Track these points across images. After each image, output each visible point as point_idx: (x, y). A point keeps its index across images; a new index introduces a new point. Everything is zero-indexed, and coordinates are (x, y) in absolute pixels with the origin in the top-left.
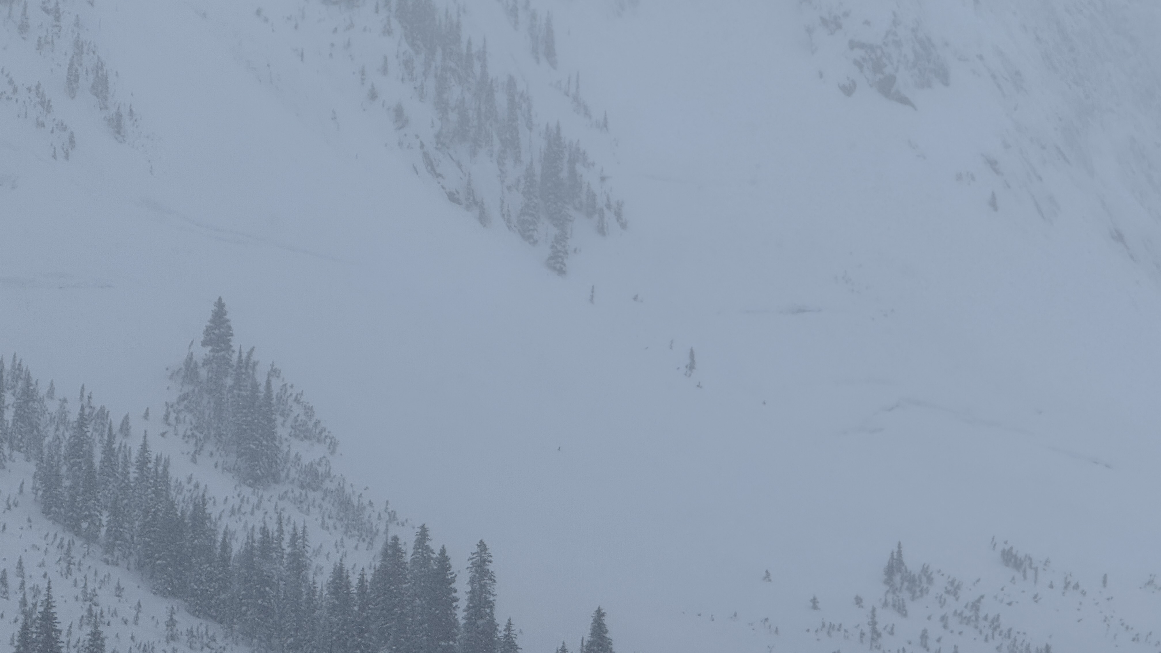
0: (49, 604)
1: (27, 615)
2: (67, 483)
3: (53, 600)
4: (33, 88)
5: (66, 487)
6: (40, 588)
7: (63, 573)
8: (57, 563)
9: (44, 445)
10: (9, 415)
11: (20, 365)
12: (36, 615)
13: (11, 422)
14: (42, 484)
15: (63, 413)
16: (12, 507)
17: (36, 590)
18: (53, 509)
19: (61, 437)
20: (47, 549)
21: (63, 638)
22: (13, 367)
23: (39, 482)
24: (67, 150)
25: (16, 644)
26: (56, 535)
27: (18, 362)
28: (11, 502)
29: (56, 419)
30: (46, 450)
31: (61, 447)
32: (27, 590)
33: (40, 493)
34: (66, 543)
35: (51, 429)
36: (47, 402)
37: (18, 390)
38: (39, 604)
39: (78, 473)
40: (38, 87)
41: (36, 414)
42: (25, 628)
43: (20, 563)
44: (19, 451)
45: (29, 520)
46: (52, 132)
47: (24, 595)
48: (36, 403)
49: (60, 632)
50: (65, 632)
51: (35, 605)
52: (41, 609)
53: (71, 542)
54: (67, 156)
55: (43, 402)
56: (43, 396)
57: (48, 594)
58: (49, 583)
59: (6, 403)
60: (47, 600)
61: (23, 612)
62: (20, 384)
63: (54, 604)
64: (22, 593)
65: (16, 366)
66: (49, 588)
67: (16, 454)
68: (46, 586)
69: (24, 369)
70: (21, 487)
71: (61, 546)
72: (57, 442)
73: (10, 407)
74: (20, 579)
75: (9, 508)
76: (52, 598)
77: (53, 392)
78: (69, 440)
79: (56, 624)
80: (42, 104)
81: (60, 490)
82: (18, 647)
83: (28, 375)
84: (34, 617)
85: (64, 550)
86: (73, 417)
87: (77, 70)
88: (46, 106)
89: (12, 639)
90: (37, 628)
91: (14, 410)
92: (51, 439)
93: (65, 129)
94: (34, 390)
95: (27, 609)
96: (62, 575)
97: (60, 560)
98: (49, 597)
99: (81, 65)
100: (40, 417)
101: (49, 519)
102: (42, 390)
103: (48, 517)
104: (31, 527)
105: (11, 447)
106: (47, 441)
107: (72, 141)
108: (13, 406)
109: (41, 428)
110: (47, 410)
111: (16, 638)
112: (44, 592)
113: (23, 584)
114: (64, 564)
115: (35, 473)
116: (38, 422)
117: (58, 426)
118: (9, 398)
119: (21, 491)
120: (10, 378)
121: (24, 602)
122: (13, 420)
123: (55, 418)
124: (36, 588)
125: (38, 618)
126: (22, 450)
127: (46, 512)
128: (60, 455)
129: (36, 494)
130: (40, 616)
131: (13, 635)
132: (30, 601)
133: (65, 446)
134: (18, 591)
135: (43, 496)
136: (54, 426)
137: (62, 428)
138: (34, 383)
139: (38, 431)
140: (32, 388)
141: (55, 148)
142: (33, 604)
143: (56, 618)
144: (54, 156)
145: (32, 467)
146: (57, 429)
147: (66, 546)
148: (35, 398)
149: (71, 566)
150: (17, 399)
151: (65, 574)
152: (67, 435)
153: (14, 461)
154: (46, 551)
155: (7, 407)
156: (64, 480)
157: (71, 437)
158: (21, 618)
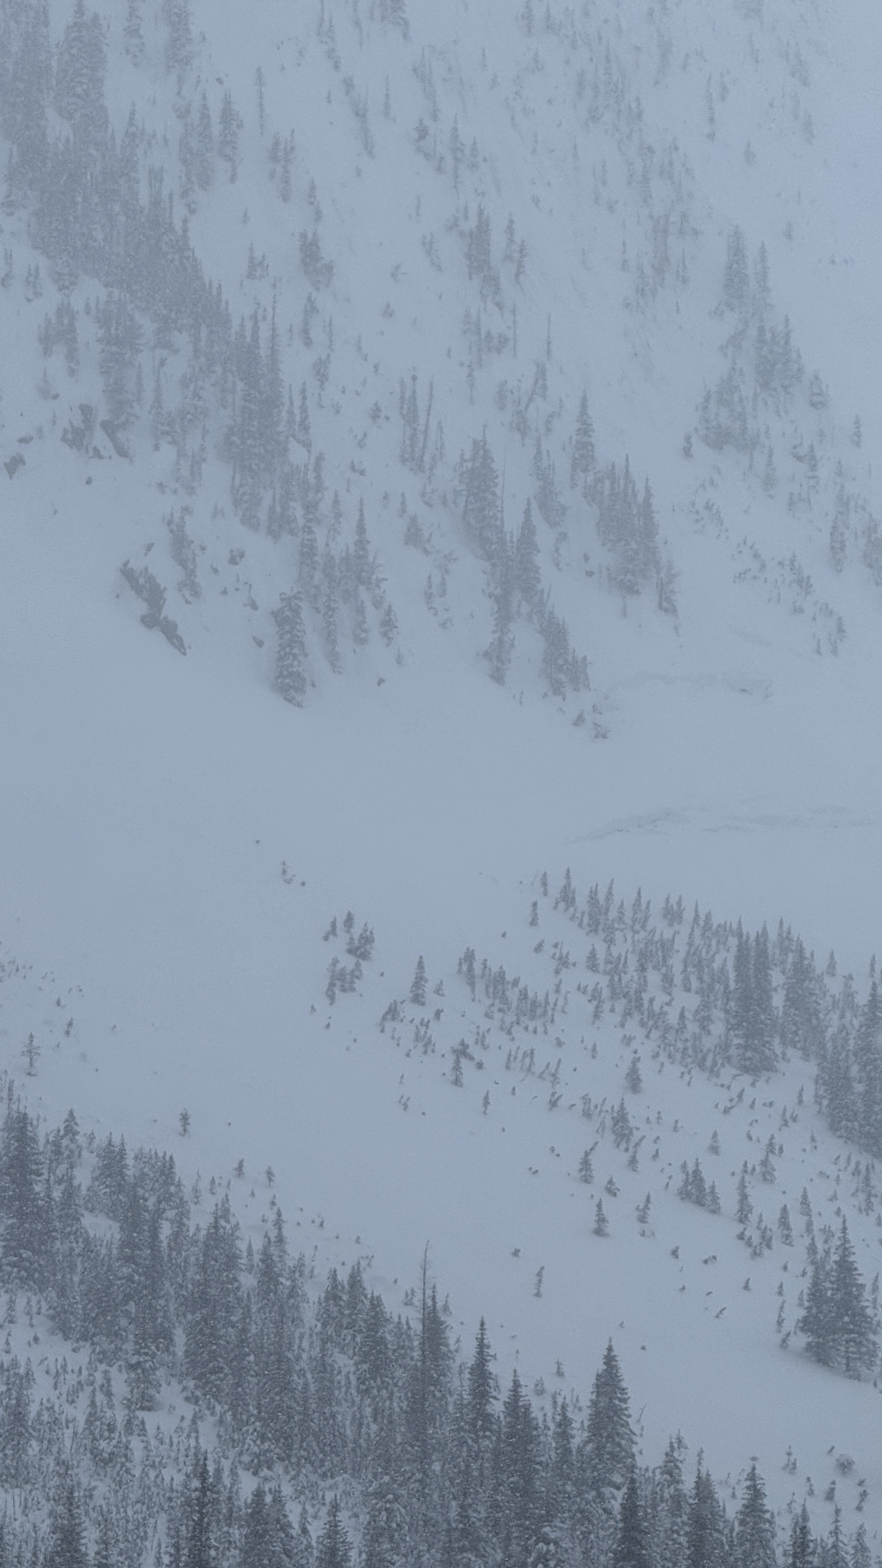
0: (845, 1249)
1: (818, 1266)
2: (859, 1088)
3: (852, 1244)
4: (787, 562)
5: (860, 1094)
6: (833, 1228)
7: (863, 1207)
8: (853, 1195)
9: (827, 1039)
10: (778, 1000)
11: (789, 933)
12: (830, 1265)
13: (781, 1009)
14: (826, 1090)
15: (849, 995)
16: (790, 1123)
17: (828, 1233)
18: (844, 1123)
19: (848, 1026)
20: (838, 1177)
21: (867, 1295)
22: (780, 935)
23: (823, 1088)
24: (835, 642)
25: (807, 1304)
26: (849, 1159)
27: (785, 929)
28: (788, 1117)
29: (841, 1003)
30: (829, 1045)
31: (849, 1039)
32: (816, 1232)
33: (825, 1102)
34: (862, 1168)
35: (835, 1016)
36: (827, 980)
37: (788, 967)
38: (833, 1250)
39: (873, 1074)
40: (792, 562)
41: (814, 998)
42: (816, 1284)
43: (805, 1197)
44: (795, 1047)
45: (813, 1139)
46: (814, 619)
47: (813, 1239)
48: (813, 982)
49: (862, 1286)
50: (869, 1287)
51: (827, 1252)
52: (836, 1257)
53: (870, 1166)
54: (835, 652)
55: (822, 981)
56: (823, 973)
57: (844, 1237)
58: (844, 1222)
59: (774, 984)
60: (843, 1244)
61: (813, 1263)
62: (790, 958)
63: (853, 1250)
64: (811, 1236)
65: (785, 935)
66: (844, 1230)
67: (791, 1052)
68: (841, 1226)
69: (795, 939)
70: (800, 1095)
71: (856, 1172)
72: (844, 1033)
73: (779, 990)
74: (806, 1218)
75: (786, 1124)
76: (849, 1241)
77: (834, 967)
78: (858, 1031)
79: (857, 1277)
80: (799, 582)
81: (852, 1097)
82: (809, 1309)
83: (801, 946)
84: (828, 1268)
85: (861, 1177)
86: (862, 999)
87: (842, 534)
88: (804, 584)
89: (801, 1299)
90: (832, 1283)
91: (784, 992)
92: (836, 1030)
93: (831, 613)
94: (810, 965)
95: (819, 1257)
96: (860, 1211)
97: (857, 1191)
98: (845, 1240)
99: (848, 528)
100: (819, 1000)
101: (840, 1137)
102: (820, 966)
103: (838, 1133)
104: (816, 1147)
105: (784, 1043)
106: (830, 1031)
107: (841, 630)
108: (783, 988)
109: (821, 1016)
110: (828, 991)
111: (805, 1297)
112: (839, 1234)
113: (809, 1224)
114: (862, 1197)
115: (818, 1076)
116: (818, 1007)
117: (843, 1011)
118: (777, 978)
119: (800, 1102)
120: (777, 951)
121: (812, 1249)
122: (784, 1006)
123: (839, 1000)
124: (827, 1229)
125: (832, 1270)
126: (799, 1045)
127: (834, 1127)
128: (849, 1050)
129: (820, 1104)
130: (835, 1266)
131: (802, 1292)
132: (820, 1246)
133: (855, 1038)
134: (805, 1235)
135: (828, 1106)
136: (838, 1012)
137: (848, 1015)
138: (808, 955)
139: (818, 1019)
140: (806, 962)
141: (819, 641)
142: (825, 1251)
143: (856, 1269)
144: (818, 652)
145: (812, 1068)
146: (842, 1016)
147: (864, 1172)
148: (811, 975)
149: (873, 1199)
150: (787, 978)
151: (865, 1209)
152: (856, 1023)
153: (789, 1061)
154: (838, 1179)
155: (775, 990)
156: (855, 1085)
157: (861, 1026)
158: (810, 1270)
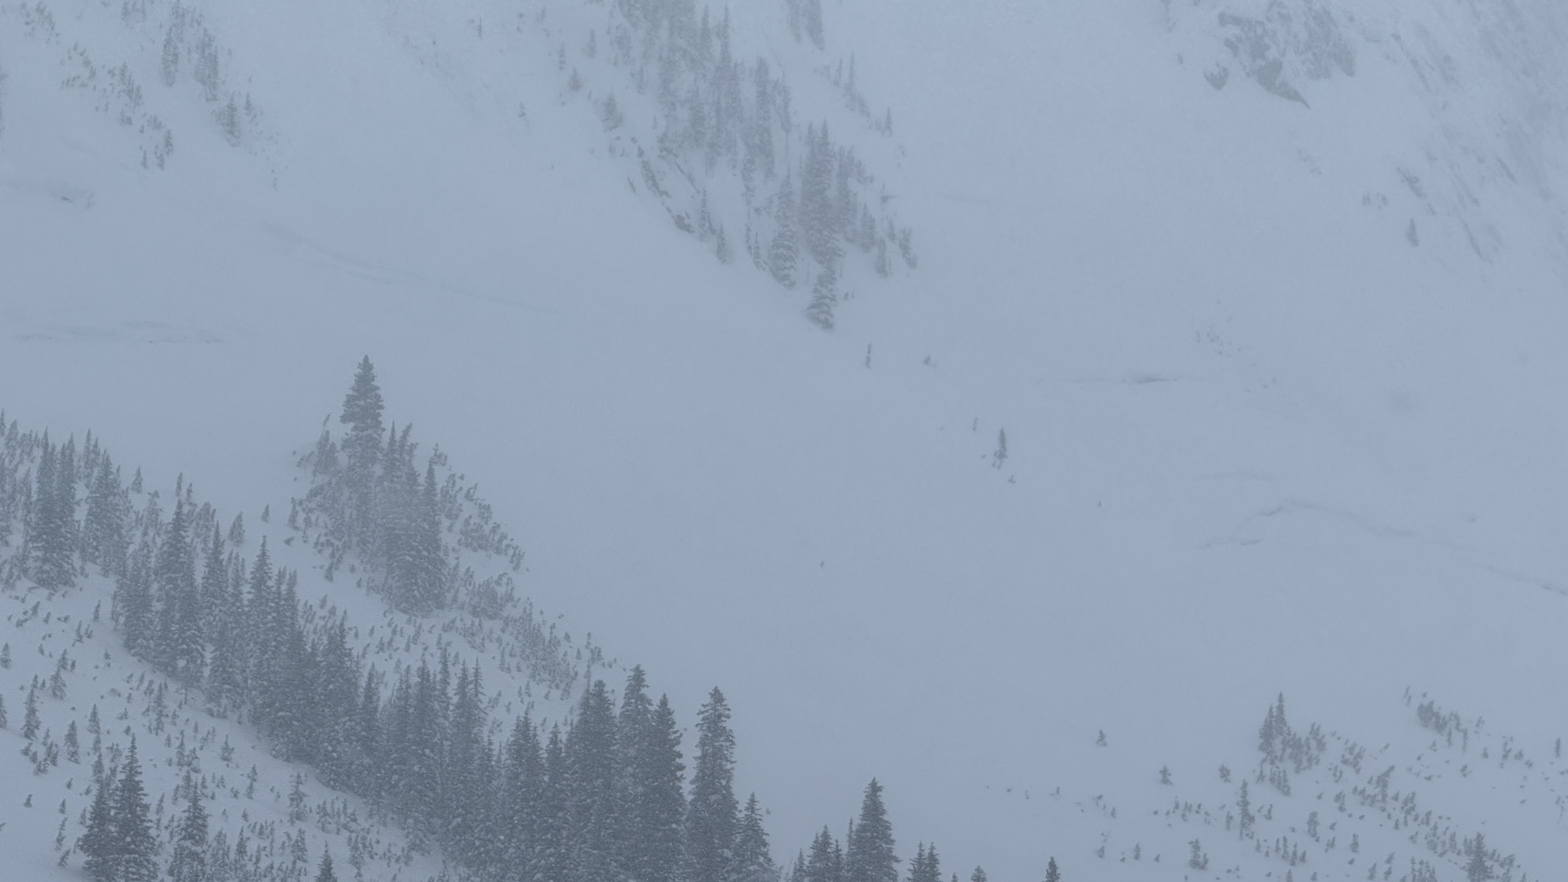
0: (132, 769)
1: (103, 785)
2: (158, 606)
3: (138, 764)
4: (117, 72)
5: (157, 612)
6: (121, 747)
7: (152, 728)
8: (143, 714)
9: (128, 555)
10: (81, 514)
11: (96, 446)
12: (116, 784)
13: (83, 524)
14: (124, 607)
15: (154, 512)
16: (85, 639)
17: (115, 751)
18: (139, 641)
19: (150, 543)
20: (130, 695)
21: (152, 815)
22: (87, 448)
23: (121, 605)
24: (162, 155)
25: (89, 823)
26: (142, 677)
27: (93, 442)
28: (83, 631)
29: (145, 520)
30: (130, 562)
31: (149, 557)
32: (104, 751)
33: (122, 620)
34: (156, 687)
35: (138, 533)
36: (132, 495)
37: (93, 480)
38: (119, 769)
39: (173, 593)
40: (123, 71)
41: (118, 513)
42: (100, 801)
43: (94, 714)
44: (95, 563)
45: (107, 656)
46: (142, 131)
47: (100, 756)
48: (118, 497)
49: (146, 807)
50: (153, 808)
51: (113, 771)
52: (122, 777)
53: (163, 686)
54: (161, 165)
55: (126, 497)
56: (127, 489)
57: (132, 756)
58: (134, 740)
59: (77, 498)
60: (130, 763)
61: (97, 781)
62: (96, 472)
63: (139, 770)
64: (98, 754)
65: (91, 448)
66: (133, 747)
67: (90, 567)
68: (129, 745)
69: (102, 452)
70: (97, 611)
71: (149, 691)
72: (145, 551)
73: (82, 503)
74: (95, 735)
75: (80, 640)
76: (137, 761)
77: (140, 484)
78: (161, 549)
79: (142, 797)
80: (130, 92)
81: (149, 616)
82: (91, 828)
83: (107, 460)
84: (113, 786)
85: (154, 696)
86: (167, 517)
87: (175, 48)
88: (133, 94)
89: (83, 816)
90: (116, 801)
91: (87, 507)
92: (137, 547)
93: (158, 126)
94: (115, 480)
95: (104, 776)
96: (150, 731)
97: (148, 710)
98: (133, 759)
99: (181, 41)
100: (122, 517)
101: (134, 655)
102: (126, 480)
103: (133, 651)
104: (109, 665)
105: (83, 558)
106: (131, 549)
107: (168, 143)
108: (86, 502)
109: (123, 532)
110: (132, 507)
111: (88, 816)
112: (126, 753)
113: (98, 741)
114: (153, 716)
115: (115, 592)
116: (120, 522)
117: (146, 528)
118: (81, 491)
119: (96, 617)
120: (82, 464)
121: (98, 767)
122: (87, 520)
123: (142, 517)
124: (115, 747)
125: (117, 789)
126: (98, 561)
127: (129, 645)
128: (149, 568)
129: (117, 621)
130: (120, 785)
131: (84, 811)
132: (107, 764)
133: (156, 556)
134: (92, 752)
135: (125, 624)
136: (141, 529)
137: (151, 532)
138: (114, 470)
139: (120, 536)
140: (111, 477)
141: (145, 153)
142: (110, 769)
143: (142, 789)
144: (144, 164)
145: (110, 584)
146: (145, 534)
147: (156, 692)
148: (116, 491)
149: (163, 719)
150: (91, 492)
151: (155, 729)
152: (159, 541)
153: (87, 576)
154: (129, 697)
155: (78, 503)
156: (154, 603)
157: (163, 545)
158: (95, 789)
